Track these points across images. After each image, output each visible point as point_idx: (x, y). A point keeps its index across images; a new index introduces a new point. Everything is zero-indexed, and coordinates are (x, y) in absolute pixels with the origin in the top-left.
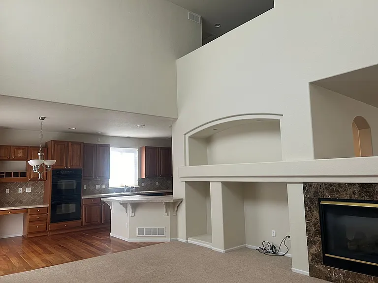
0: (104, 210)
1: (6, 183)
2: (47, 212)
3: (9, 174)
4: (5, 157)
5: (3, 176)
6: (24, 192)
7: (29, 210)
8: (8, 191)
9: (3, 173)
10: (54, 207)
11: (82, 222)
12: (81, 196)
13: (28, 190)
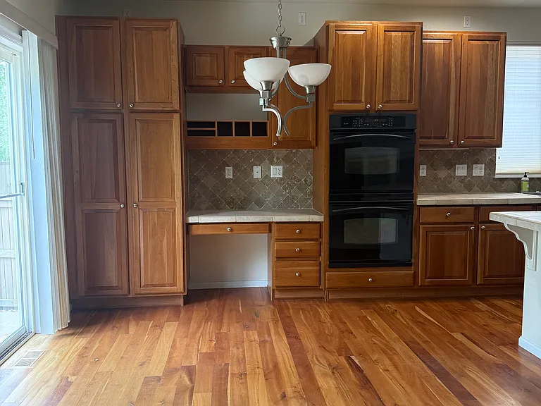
0: (484, 245)
1: (223, 153)
2: (321, 237)
3: (225, 128)
4: (212, 78)
5: (212, 133)
6: (266, 177)
7: (274, 228)
8: (229, 173)
9: (212, 124)
10: (336, 223)
11: (415, 276)
12: (412, 197)
13: (276, 172)
